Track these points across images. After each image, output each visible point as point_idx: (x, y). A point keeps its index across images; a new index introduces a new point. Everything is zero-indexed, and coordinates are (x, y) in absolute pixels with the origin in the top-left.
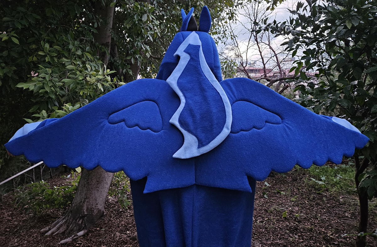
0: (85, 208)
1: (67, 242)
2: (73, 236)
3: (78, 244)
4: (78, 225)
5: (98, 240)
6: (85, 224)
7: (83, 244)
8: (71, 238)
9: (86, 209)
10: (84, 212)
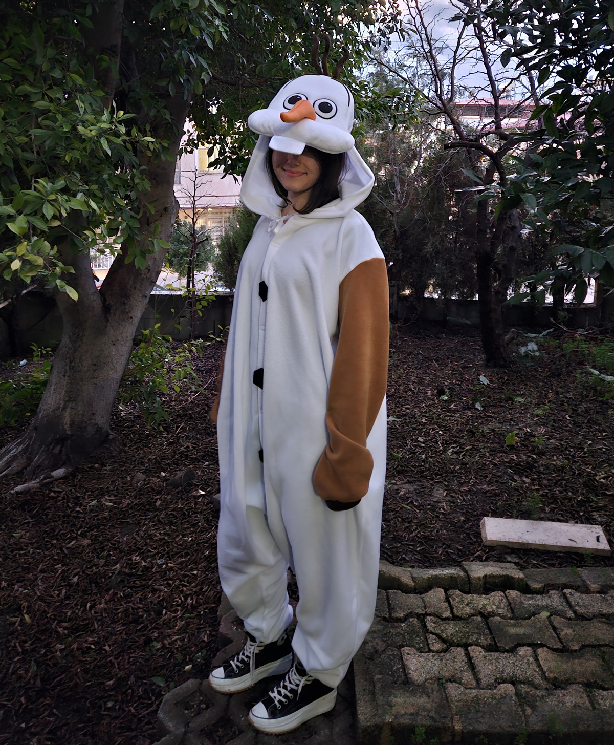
0: (66, 421)
1: (29, 490)
2: (42, 477)
3: (55, 492)
4: (54, 455)
5: (97, 486)
6: (68, 455)
7: (64, 493)
8: (38, 480)
9: (68, 423)
10: (64, 430)
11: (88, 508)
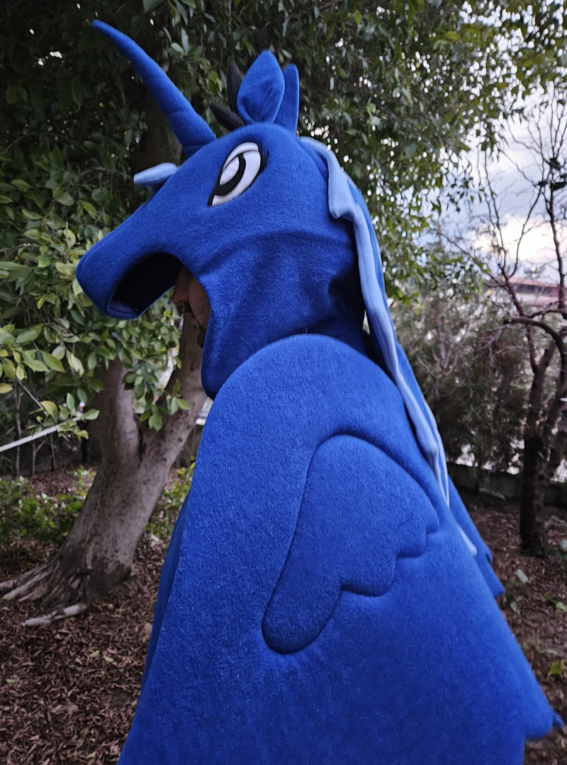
0: (89, 556)
1: (39, 625)
2: (54, 613)
3: (61, 634)
4: (71, 590)
5: (104, 632)
6: (85, 591)
7: (70, 636)
8: (49, 616)
9: (91, 558)
10: (86, 564)
11: (88, 659)
